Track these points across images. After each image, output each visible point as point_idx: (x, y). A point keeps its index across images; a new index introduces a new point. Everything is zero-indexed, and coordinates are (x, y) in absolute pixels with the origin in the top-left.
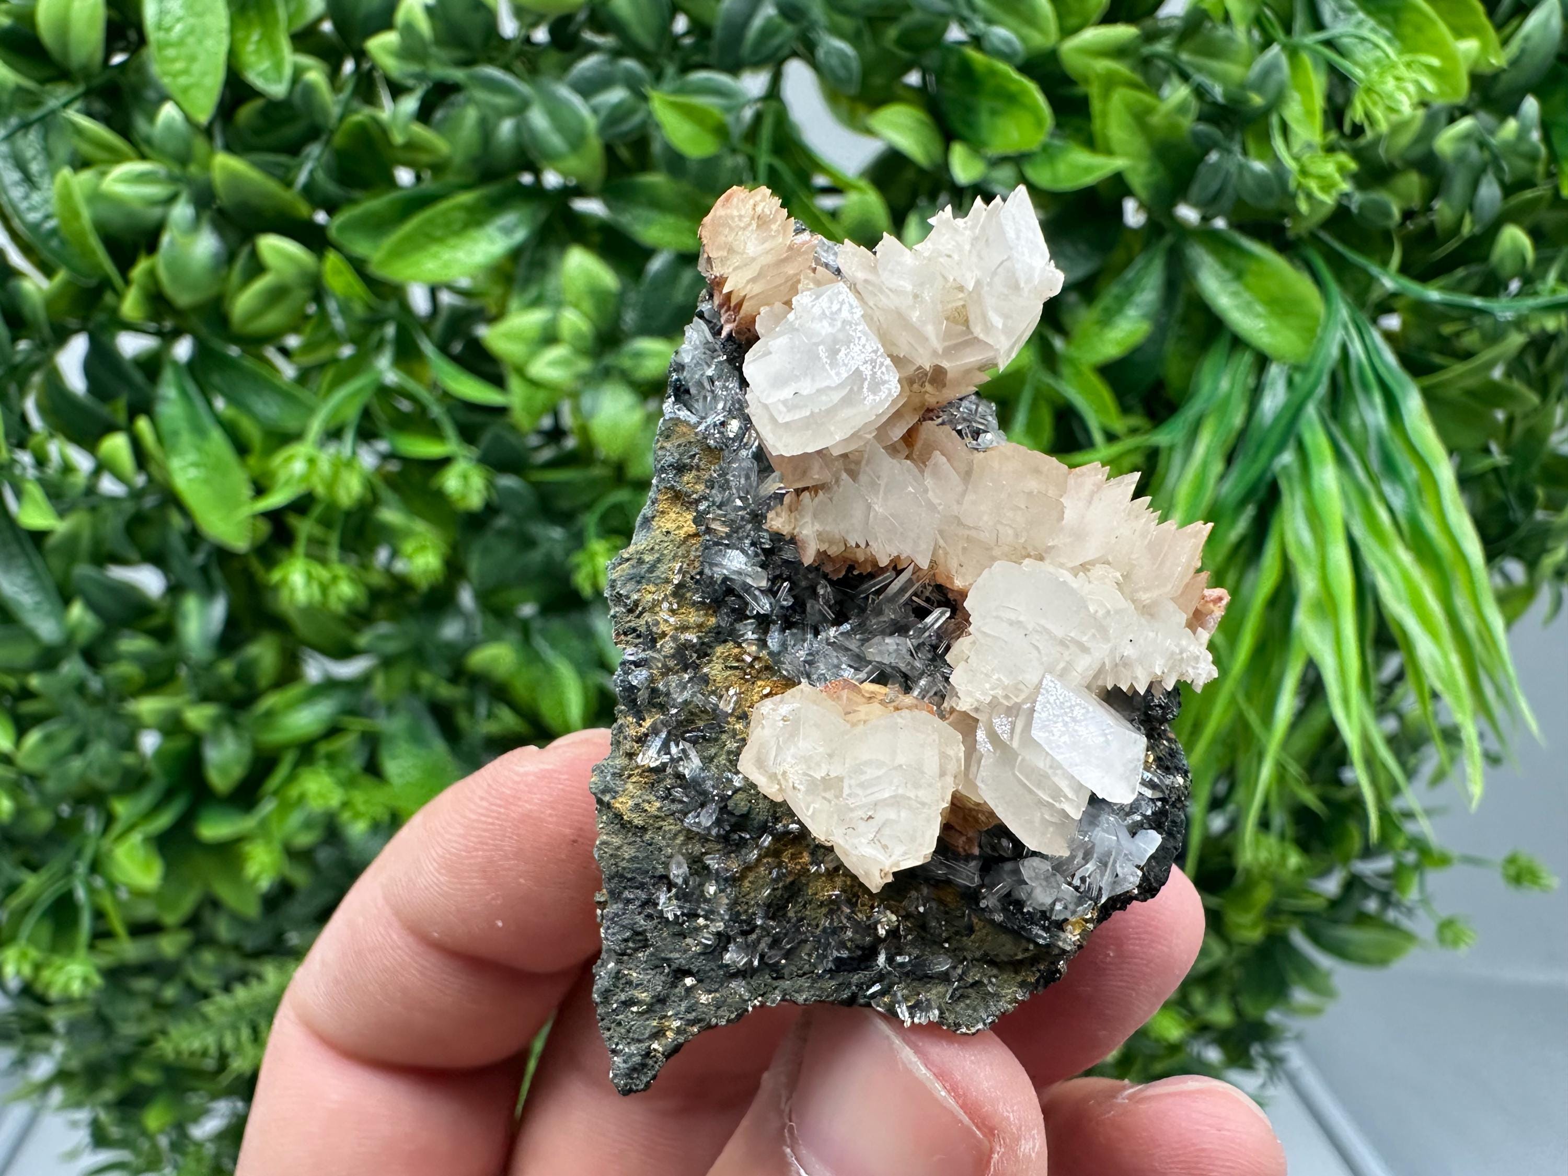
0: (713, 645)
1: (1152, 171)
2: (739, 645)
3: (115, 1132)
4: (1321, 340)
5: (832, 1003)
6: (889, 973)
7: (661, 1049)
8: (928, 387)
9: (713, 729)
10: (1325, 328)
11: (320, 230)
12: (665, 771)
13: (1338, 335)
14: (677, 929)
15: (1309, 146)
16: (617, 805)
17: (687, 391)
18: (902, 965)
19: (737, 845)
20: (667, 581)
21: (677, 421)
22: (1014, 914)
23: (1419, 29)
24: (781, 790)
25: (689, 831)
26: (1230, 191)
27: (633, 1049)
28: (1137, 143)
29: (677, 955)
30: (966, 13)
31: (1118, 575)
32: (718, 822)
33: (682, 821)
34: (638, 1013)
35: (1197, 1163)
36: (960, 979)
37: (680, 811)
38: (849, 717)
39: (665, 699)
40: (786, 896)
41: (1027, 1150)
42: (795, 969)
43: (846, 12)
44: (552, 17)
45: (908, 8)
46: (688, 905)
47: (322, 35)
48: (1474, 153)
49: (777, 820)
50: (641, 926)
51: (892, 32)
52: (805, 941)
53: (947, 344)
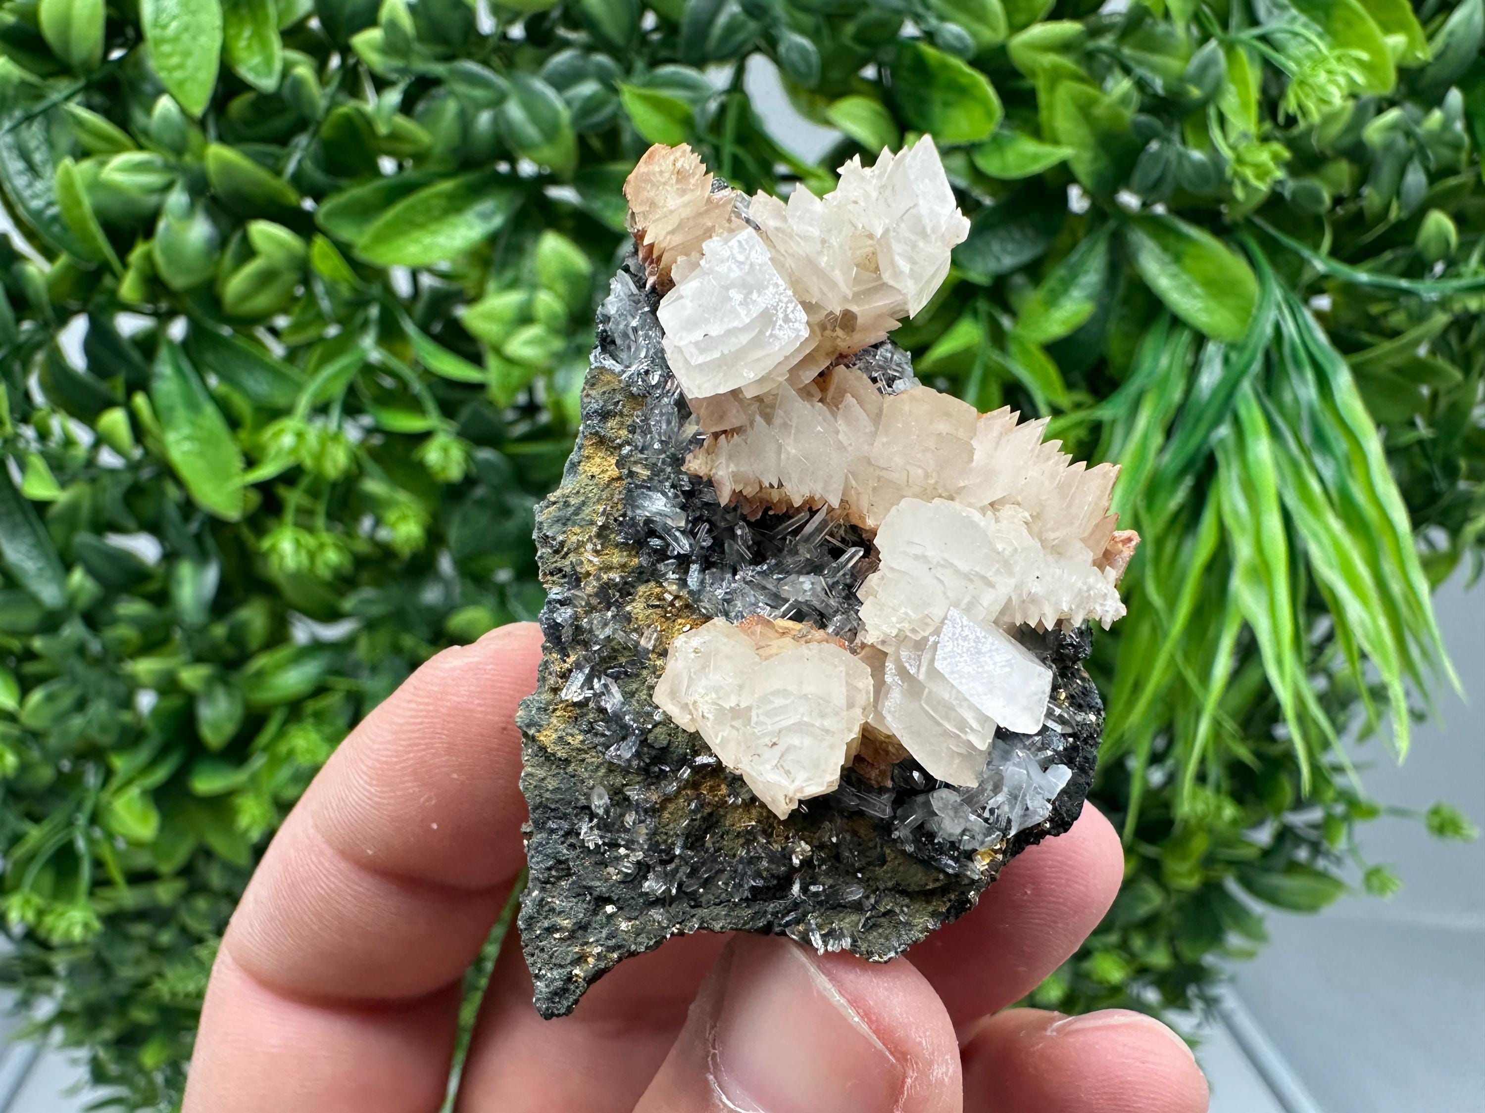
0: (636, 584)
1: (1096, 159)
2: (661, 585)
3: (113, 1069)
4: (1256, 319)
5: (749, 931)
6: (803, 902)
7: (582, 975)
8: (839, 332)
9: (635, 664)
10: (1260, 307)
11: (308, 216)
12: (587, 705)
13: (1272, 315)
14: (598, 858)
15: (1245, 135)
16: (542, 738)
17: (613, 342)
18: (817, 894)
19: (657, 777)
20: (592, 523)
21: (602, 370)
22: (925, 844)
23: (1349, 24)
24: (692, 720)
25: (611, 763)
26: (1170, 178)
27: (556, 973)
28: (1082, 132)
29: (598, 884)
30: (920, 10)
31: (1027, 514)
32: (638, 755)
33: (604, 754)
34: (560, 939)
35: (1122, 1093)
36: (874, 908)
37: (603, 744)
38: (761, 651)
39: (589, 636)
40: (704, 827)
41: (940, 1075)
42: (712, 898)
43: (807, 9)
44: (528, 14)
45: (865, 6)
46: (609, 835)
47: (310, 31)
48: (1401, 142)
49: (696, 753)
50: (564, 855)
51: (850, 29)
52: (723, 871)
53: (855, 289)
